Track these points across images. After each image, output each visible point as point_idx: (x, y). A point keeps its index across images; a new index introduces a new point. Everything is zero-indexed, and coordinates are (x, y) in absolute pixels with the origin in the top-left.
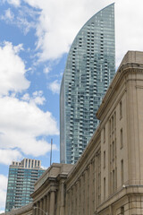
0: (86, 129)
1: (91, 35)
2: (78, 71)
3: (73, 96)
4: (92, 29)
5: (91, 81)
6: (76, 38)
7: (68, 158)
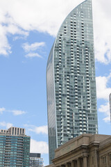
0: (72, 103)
1: (73, 24)
2: (64, 54)
3: (60, 75)
4: (74, 19)
5: (75, 63)
6: (62, 26)
7: (58, 127)
